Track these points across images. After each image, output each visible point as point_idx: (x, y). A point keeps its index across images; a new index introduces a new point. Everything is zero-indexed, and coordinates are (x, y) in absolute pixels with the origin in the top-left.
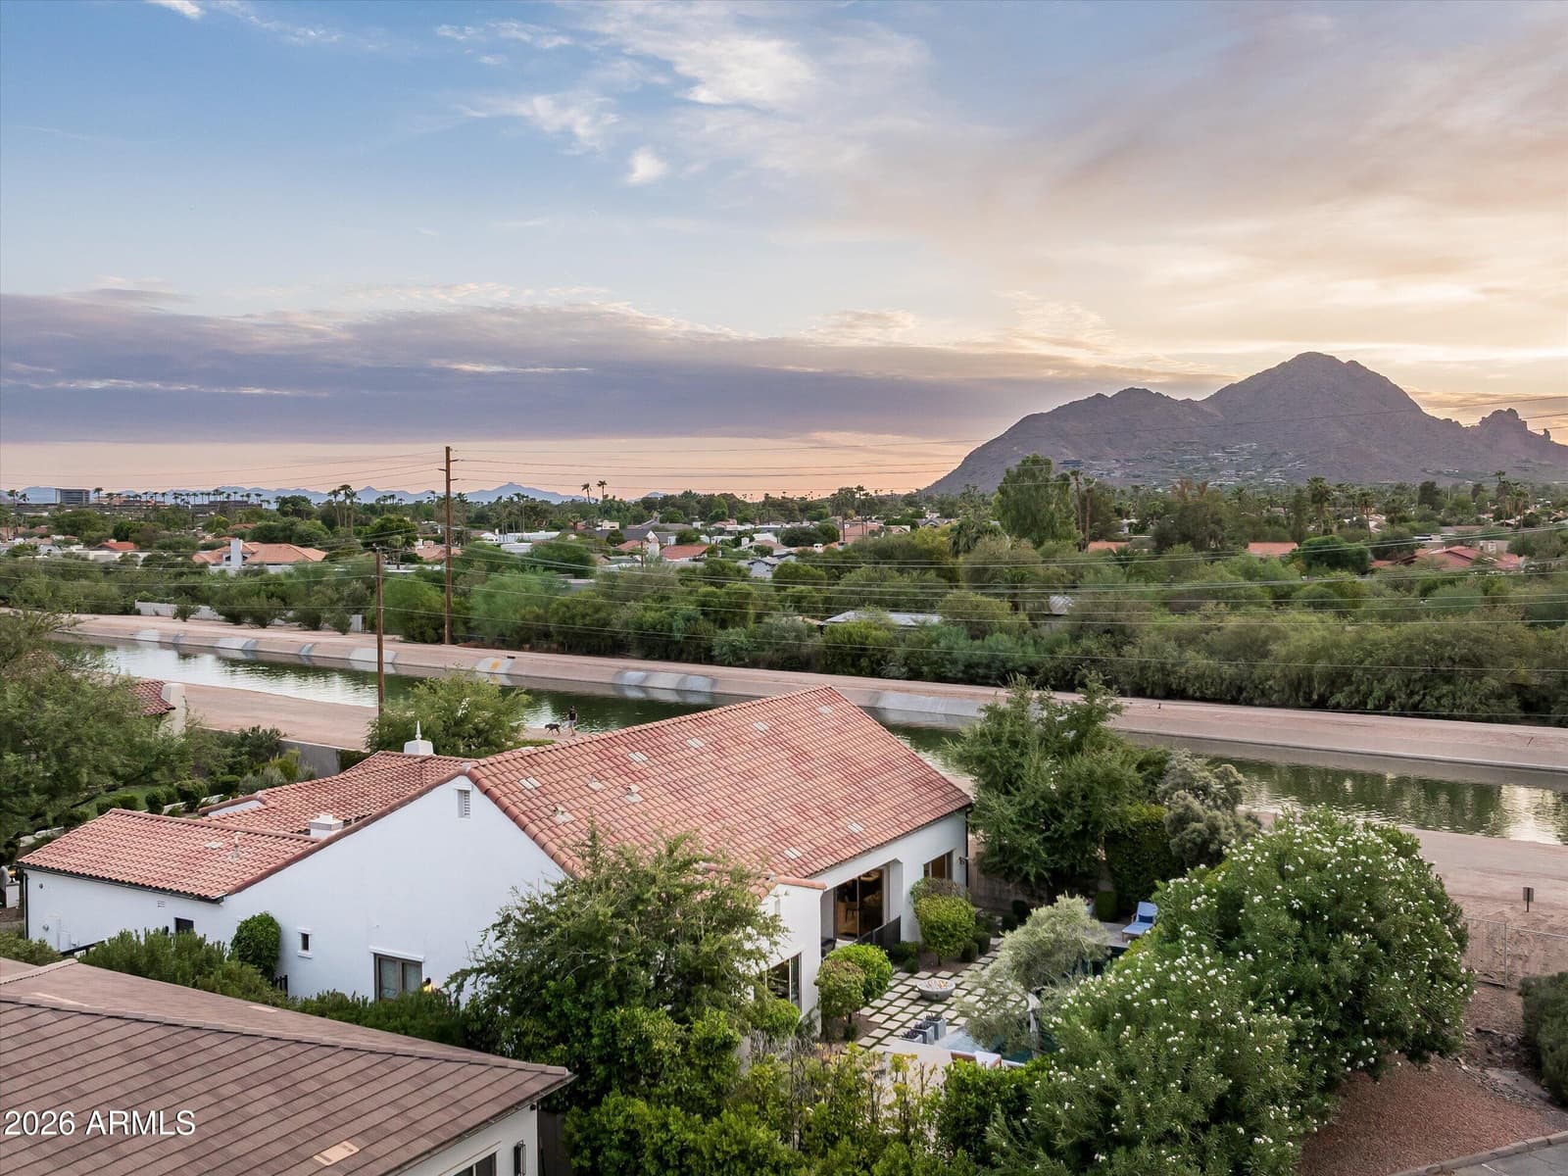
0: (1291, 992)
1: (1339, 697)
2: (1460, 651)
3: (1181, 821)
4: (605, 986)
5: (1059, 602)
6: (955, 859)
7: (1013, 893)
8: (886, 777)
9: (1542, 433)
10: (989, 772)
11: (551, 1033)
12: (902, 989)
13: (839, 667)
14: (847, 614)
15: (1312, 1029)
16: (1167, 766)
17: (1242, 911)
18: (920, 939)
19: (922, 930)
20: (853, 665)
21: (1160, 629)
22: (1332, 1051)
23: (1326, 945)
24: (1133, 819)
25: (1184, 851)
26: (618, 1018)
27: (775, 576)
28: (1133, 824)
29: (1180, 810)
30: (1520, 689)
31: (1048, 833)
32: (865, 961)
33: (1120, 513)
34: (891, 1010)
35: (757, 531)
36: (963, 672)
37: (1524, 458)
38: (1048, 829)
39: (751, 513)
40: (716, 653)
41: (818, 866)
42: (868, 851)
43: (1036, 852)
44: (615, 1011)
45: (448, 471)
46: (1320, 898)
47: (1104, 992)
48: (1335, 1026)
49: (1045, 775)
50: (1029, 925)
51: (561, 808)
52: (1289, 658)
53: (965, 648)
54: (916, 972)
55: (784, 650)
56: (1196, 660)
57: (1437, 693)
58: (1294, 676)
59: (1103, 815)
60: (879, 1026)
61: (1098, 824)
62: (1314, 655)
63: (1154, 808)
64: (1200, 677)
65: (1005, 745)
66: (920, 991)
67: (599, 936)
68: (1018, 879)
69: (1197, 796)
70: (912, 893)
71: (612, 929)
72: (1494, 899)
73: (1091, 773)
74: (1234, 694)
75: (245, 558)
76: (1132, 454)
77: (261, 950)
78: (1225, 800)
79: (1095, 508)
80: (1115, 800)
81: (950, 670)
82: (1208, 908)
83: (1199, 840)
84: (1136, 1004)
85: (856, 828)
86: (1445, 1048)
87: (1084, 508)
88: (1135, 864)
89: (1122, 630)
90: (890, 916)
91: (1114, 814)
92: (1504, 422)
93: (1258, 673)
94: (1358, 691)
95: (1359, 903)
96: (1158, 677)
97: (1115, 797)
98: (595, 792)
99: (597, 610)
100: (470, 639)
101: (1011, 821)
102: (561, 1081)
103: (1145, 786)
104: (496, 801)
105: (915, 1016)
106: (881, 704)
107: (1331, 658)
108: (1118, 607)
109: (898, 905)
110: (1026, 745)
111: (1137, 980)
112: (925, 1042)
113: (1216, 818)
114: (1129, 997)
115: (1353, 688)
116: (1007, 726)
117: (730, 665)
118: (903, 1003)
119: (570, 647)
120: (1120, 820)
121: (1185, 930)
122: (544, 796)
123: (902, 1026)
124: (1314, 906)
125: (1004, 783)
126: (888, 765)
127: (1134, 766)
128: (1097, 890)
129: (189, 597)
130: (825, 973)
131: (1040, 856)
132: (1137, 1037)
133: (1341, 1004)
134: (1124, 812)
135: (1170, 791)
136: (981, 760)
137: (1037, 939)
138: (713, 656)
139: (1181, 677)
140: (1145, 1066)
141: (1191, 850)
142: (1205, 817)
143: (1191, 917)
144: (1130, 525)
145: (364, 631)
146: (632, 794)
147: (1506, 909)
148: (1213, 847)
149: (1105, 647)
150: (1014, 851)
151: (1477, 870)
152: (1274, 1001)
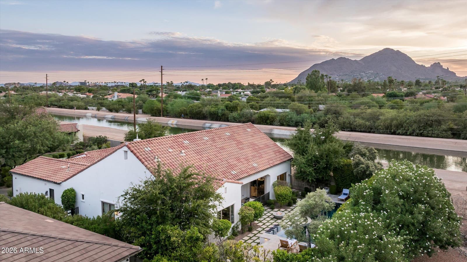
0: (400, 226)
1: (399, 131)
2: (434, 118)
3: (357, 164)
4: (157, 217)
5: (321, 107)
6: (287, 175)
7: (305, 185)
8: (266, 150)
9: (447, 68)
10: (297, 149)
11: (140, 233)
12: (269, 214)
13: (262, 123)
14: (264, 109)
15: (408, 240)
16: (353, 147)
17: (381, 196)
18: (275, 199)
19: (276, 196)
20: (265, 122)
21: (349, 113)
22: (416, 247)
23: (412, 208)
24: (342, 163)
25: (358, 174)
26: (160, 229)
27: (247, 100)
28: (342, 165)
29: (357, 161)
30: (451, 129)
31: (315, 167)
32: (255, 207)
33: (338, 87)
34: (264, 222)
35: (245, 91)
36: (295, 124)
37: (442, 75)
38: (315, 166)
39: (244, 87)
40: (229, 119)
41: (242, 176)
42: (259, 172)
43: (312, 173)
44: (160, 226)
45: (162, 72)
46: (409, 191)
47: (333, 227)
48: (416, 238)
49: (314, 150)
50: (306, 199)
51: (156, 157)
52: (385, 120)
53: (295, 117)
54: (273, 209)
55: (247, 118)
56: (359, 121)
57: (428, 130)
58: (387, 125)
59: (333, 162)
60: (260, 227)
61: (331, 165)
62: (392, 120)
63: (348, 160)
64: (360, 125)
65: (302, 140)
66: (274, 215)
67: (155, 200)
68: (306, 181)
69: (362, 157)
70: (273, 185)
71: (159, 198)
72: (456, 190)
73: (329, 149)
74: (370, 130)
75: (118, 97)
76: (341, 74)
77: (69, 199)
78: (371, 158)
79: (331, 85)
80: (336, 157)
81: (291, 123)
82: (370, 194)
83: (363, 170)
84: (346, 232)
85: (255, 165)
86: (454, 245)
87: (329, 85)
88: (342, 177)
89: (338, 113)
90: (266, 192)
91: (336, 162)
92: (437, 65)
93: (376, 124)
94: (405, 129)
95: (423, 193)
96: (348, 125)
97: (336, 156)
98: (170, 152)
99: (199, 108)
100: (168, 116)
101: (304, 164)
102: (137, 251)
103: (345, 154)
104: (135, 154)
105: (272, 224)
106: (273, 132)
107: (397, 120)
108: (337, 107)
109: (269, 188)
110: (309, 141)
111: (347, 222)
112: (273, 234)
113: (368, 163)
114: (343, 229)
115: (403, 128)
116: (303, 135)
117: (233, 122)
118: (268, 219)
119: (192, 118)
120: (338, 164)
121: (361, 202)
122: (152, 153)
123: (267, 227)
124: (407, 194)
125: (302, 152)
126: (267, 146)
127: (343, 147)
128: (330, 185)
129: (100, 106)
130: (242, 210)
131: (313, 174)
132: (346, 246)
133: (418, 230)
134: (339, 161)
135: (354, 155)
136: (295, 145)
137: (309, 203)
138: (229, 120)
139: (355, 125)
140: (348, 258)
141: (360, 173)
142: (365, 163)
143: (363, 197)
144: (340, 90)
145: (142, 114)
146: (182, 153)
147: (460, 193)
148: (368, 172)
149: (334, 117)
150: (305, 172)
151: (449, 180)
152: (395, 230)
